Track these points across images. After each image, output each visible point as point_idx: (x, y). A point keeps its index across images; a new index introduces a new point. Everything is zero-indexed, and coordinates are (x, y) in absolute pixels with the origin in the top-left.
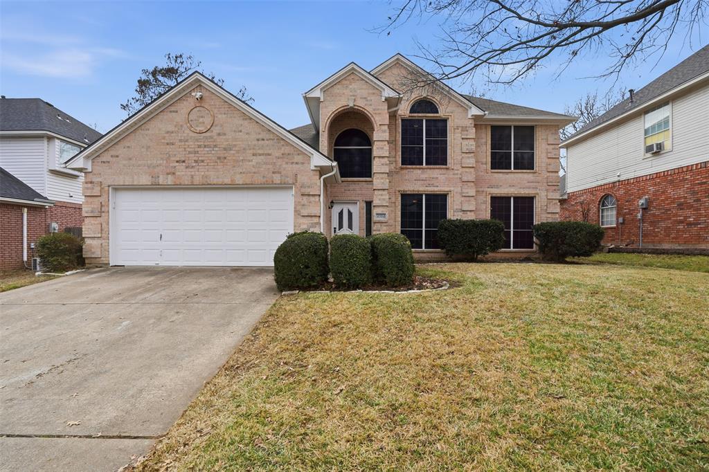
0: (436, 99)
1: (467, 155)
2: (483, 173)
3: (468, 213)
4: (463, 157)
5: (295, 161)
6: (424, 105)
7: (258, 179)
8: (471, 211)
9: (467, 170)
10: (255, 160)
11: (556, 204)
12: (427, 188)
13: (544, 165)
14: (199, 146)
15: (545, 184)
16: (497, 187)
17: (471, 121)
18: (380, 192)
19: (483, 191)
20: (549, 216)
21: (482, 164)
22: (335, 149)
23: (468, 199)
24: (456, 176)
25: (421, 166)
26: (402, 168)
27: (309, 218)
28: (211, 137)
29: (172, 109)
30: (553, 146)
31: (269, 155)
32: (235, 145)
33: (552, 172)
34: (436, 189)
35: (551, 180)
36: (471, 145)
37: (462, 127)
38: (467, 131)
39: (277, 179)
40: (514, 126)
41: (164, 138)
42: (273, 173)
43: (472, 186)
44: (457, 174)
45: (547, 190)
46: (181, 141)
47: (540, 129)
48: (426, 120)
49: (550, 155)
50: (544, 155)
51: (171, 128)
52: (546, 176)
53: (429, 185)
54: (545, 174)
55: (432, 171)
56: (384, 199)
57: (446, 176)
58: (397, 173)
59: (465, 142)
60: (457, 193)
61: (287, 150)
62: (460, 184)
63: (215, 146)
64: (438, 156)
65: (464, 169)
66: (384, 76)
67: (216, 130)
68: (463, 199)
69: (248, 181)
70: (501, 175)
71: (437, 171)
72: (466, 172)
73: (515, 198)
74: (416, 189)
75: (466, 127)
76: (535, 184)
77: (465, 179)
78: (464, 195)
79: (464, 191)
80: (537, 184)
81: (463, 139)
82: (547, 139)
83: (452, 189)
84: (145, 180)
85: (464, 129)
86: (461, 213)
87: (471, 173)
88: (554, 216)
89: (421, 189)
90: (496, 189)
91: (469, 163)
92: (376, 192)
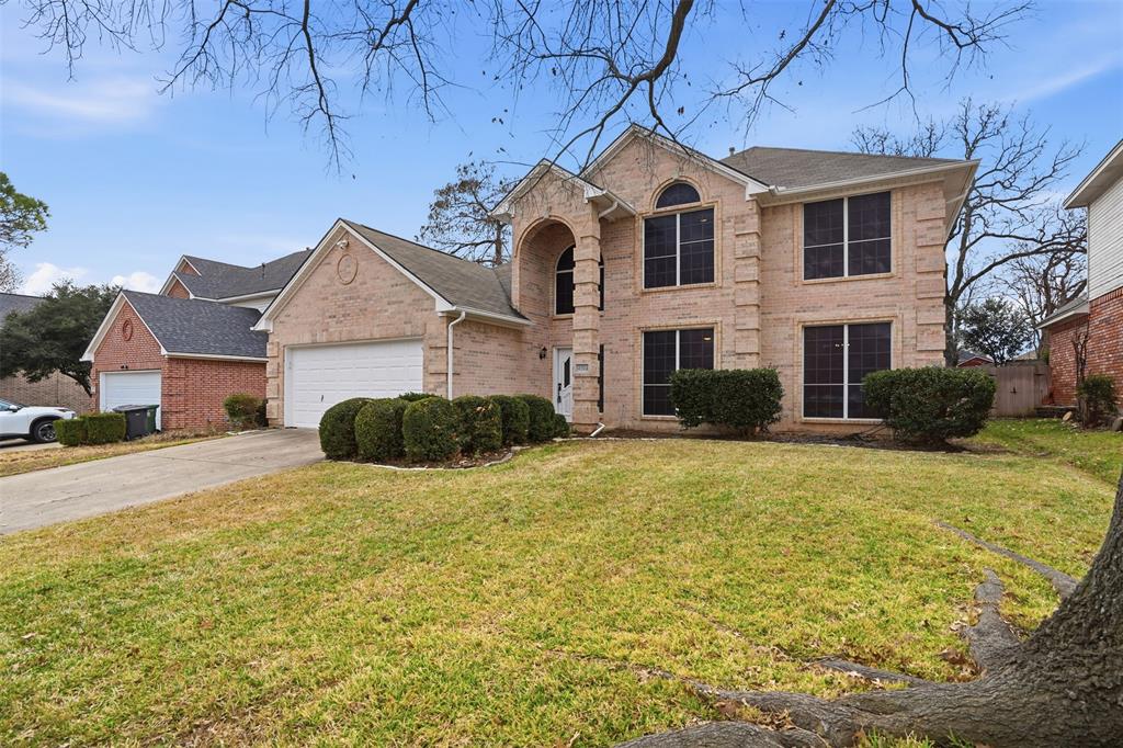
0: (693, 178)
1: (743, 263)
2: (786, 289)
3: (747, 357)
4: (736, 267)
5: (425, 307)
6: (679, 191)
7: (392, 331)
8: (750, 354)
9: (745, 286)
10: (392, 309)
11: (938, 332)
12: (681, 321)
13: (909, 261)
14: (346, 299)
15: (912, 297)
16: (814, 309)
17: (750, 205)
18: (583, 334)
19: (788, 319)
20: (923, 356)
21: (786, 272)
22: (558, 275)
23: (746, 333)
24: (726, 298)
25: (673, 288)
26: (643, 294)
27: (436, 376)
28: (355, 288)
29: (327, 261)
30: (930, 224)
31: (402, 302)
32: (374, 295)
33: (928, 272)
34: (693, 321)
35: (924, 289)
36: (751, 245)
37: (736, 217)
38: (743, 222)
39: (408, 330)
40: (849, 199)
41: (321, 293)
42: (405, 323)
43: (752, 313)
44: (728, 295)
45: (917, 309)
46: (333, 294)
47: (900, 195)
48: (681, 215)
49: (921, 242)
50: (910, 241)
51: (326, 282)
52: (914, 282)
53: (683, 316)
54: (912, 278)
55: (688, 293)
56: (586, 344)
57: (710, 299)
58: (637, 301)
59: (742, 240)
60: (727, 325)
61: (417, 294)
62: (733, 311)
63: (359, 297)
64: (700, 269)
65: (740, 286)
66: (619, 160)
67: (359, 279)
68: (738, 334)
69: (384, 334)
70: (821, 288)
71: (695, 292)
72: (742, 290)
73: (850, 326)
74: (663, 324)
75: (743, 216)
76: (890, 299)
77: (740, 301)
78: (738, 327)
79: (740, 321)
80: (896, 298)
81: (737, 236)
82: (915, 213)
83: (719, 319)
84: (307, 339)
85: (740, 219)
86: (734, 358)
87: (749, 290)
88: (932, 357)
89: (672, 322)
90: (811, 313)
91: (748, 275)
92: (577, 334)
